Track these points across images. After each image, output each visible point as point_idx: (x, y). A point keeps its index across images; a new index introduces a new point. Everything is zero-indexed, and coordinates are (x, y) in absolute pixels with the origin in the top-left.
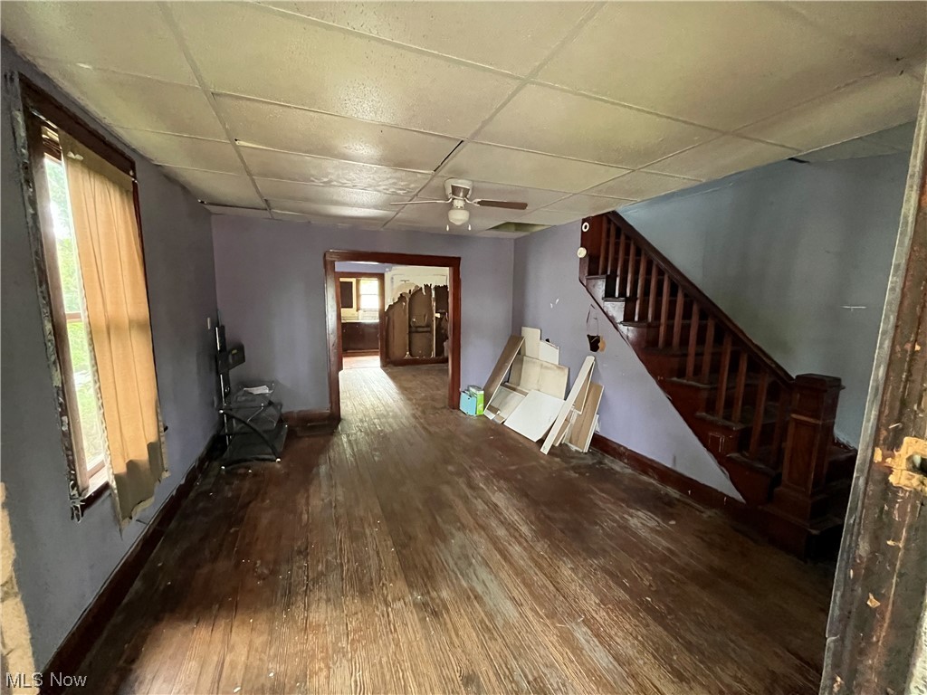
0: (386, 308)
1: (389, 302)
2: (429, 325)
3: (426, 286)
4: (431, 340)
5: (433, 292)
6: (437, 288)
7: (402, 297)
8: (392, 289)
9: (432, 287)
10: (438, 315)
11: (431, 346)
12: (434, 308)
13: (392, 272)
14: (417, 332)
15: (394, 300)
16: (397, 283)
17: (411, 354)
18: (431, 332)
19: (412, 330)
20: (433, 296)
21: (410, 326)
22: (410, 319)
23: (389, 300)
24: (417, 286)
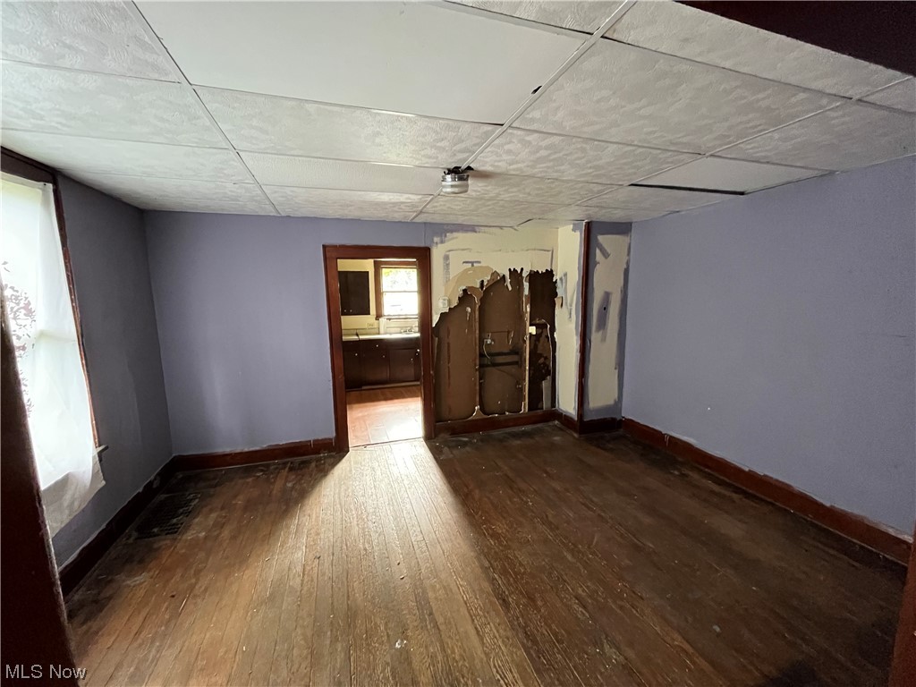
0: (436, 319)
1: (440, 306)
2: (517, 351)
3: (513, 273)
4: (521, 380)
5: (526, 285)
6: (534, 276)
7: (466, 297)
8: (447, 280)
9: (525, 274)
10: (533, 330)
11: (521, 390)
12: (528, 316)
13: (448, 245)
14: (495, 365)
15: (449, 302)
16: (457, 268)
17: (482, 409)
18: (520, 364)
19: (486, 361)
20: (526, 292)
21: (482, 355)
22: (481, 340)
23: (441, 305)
24: (495, 274)
